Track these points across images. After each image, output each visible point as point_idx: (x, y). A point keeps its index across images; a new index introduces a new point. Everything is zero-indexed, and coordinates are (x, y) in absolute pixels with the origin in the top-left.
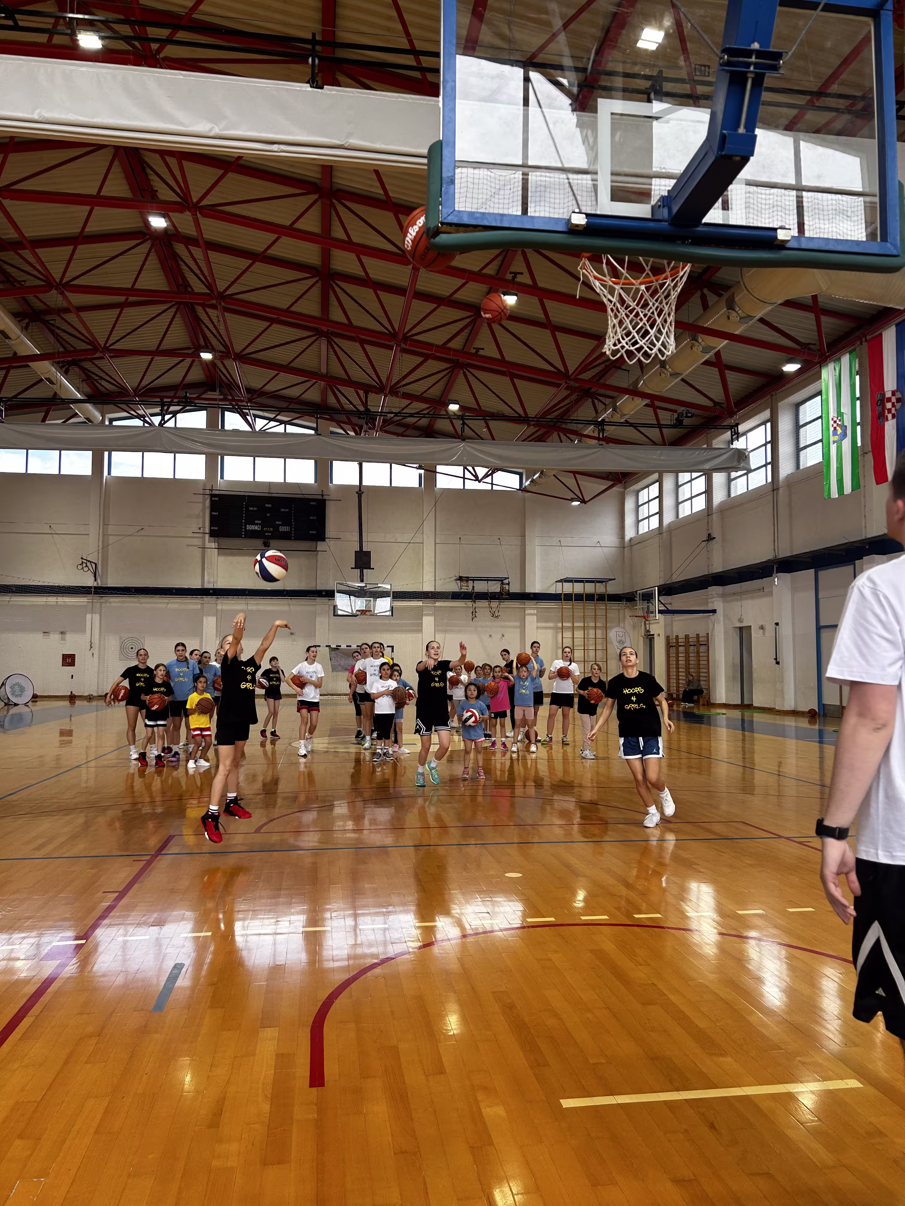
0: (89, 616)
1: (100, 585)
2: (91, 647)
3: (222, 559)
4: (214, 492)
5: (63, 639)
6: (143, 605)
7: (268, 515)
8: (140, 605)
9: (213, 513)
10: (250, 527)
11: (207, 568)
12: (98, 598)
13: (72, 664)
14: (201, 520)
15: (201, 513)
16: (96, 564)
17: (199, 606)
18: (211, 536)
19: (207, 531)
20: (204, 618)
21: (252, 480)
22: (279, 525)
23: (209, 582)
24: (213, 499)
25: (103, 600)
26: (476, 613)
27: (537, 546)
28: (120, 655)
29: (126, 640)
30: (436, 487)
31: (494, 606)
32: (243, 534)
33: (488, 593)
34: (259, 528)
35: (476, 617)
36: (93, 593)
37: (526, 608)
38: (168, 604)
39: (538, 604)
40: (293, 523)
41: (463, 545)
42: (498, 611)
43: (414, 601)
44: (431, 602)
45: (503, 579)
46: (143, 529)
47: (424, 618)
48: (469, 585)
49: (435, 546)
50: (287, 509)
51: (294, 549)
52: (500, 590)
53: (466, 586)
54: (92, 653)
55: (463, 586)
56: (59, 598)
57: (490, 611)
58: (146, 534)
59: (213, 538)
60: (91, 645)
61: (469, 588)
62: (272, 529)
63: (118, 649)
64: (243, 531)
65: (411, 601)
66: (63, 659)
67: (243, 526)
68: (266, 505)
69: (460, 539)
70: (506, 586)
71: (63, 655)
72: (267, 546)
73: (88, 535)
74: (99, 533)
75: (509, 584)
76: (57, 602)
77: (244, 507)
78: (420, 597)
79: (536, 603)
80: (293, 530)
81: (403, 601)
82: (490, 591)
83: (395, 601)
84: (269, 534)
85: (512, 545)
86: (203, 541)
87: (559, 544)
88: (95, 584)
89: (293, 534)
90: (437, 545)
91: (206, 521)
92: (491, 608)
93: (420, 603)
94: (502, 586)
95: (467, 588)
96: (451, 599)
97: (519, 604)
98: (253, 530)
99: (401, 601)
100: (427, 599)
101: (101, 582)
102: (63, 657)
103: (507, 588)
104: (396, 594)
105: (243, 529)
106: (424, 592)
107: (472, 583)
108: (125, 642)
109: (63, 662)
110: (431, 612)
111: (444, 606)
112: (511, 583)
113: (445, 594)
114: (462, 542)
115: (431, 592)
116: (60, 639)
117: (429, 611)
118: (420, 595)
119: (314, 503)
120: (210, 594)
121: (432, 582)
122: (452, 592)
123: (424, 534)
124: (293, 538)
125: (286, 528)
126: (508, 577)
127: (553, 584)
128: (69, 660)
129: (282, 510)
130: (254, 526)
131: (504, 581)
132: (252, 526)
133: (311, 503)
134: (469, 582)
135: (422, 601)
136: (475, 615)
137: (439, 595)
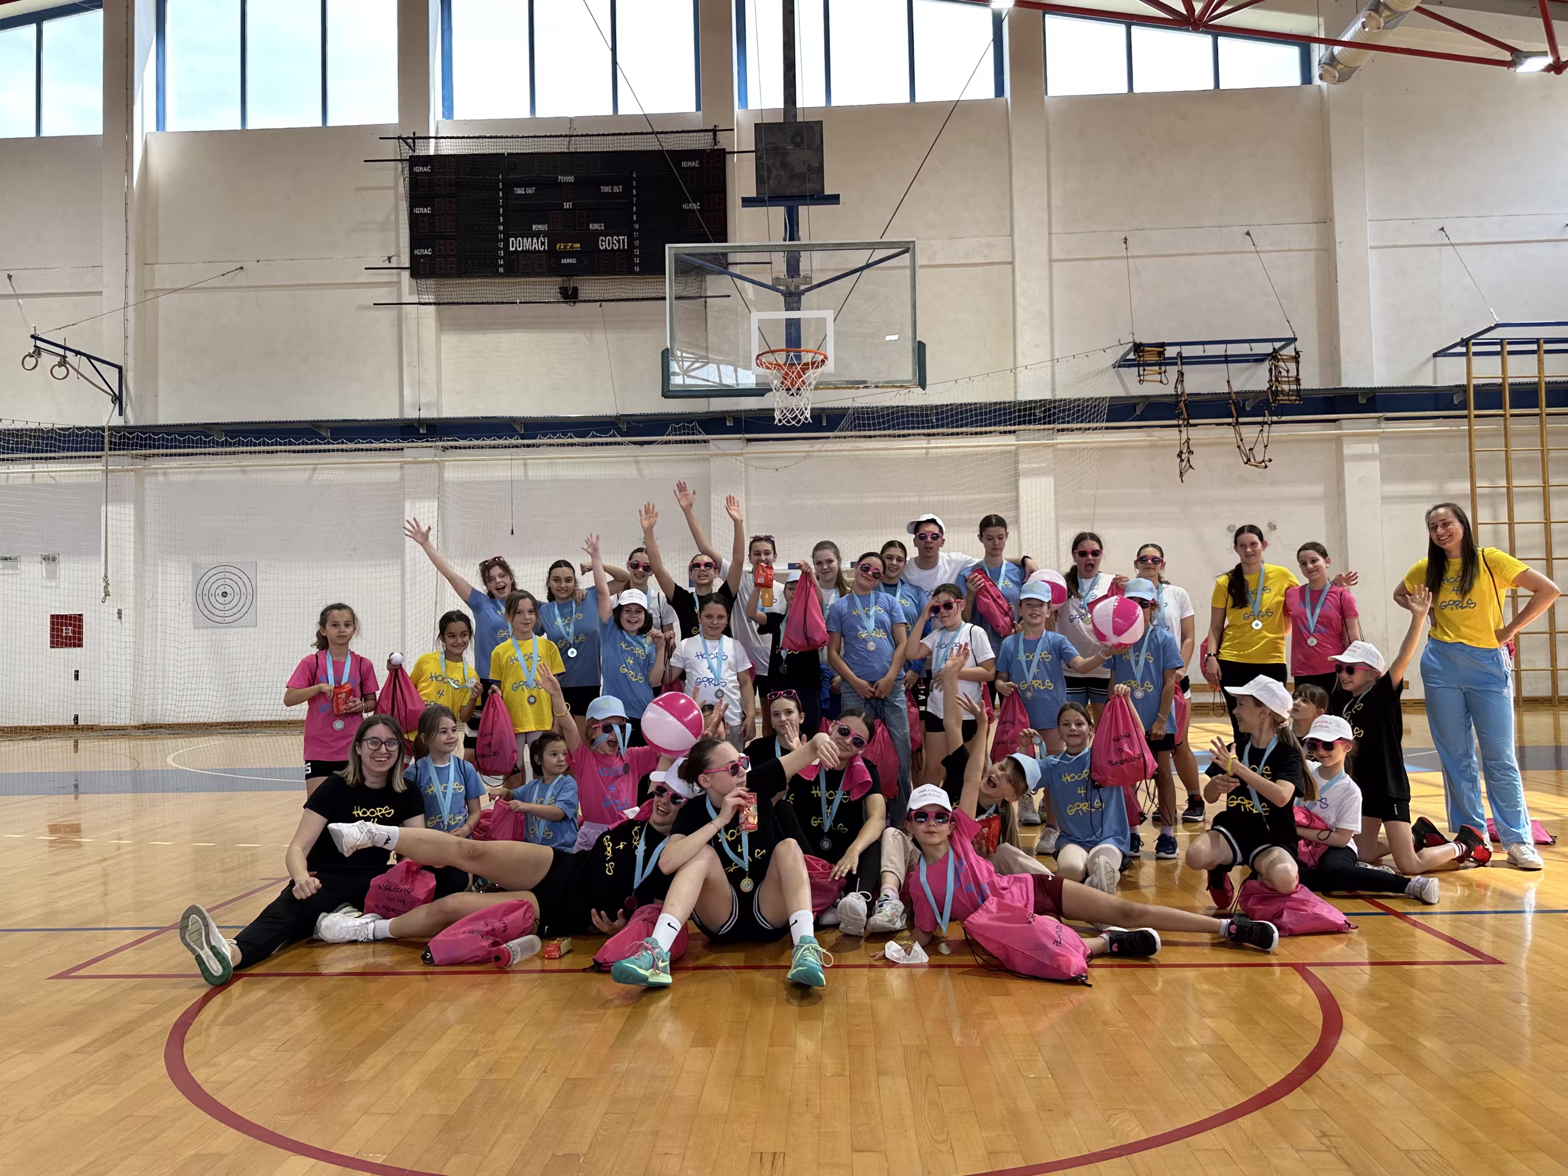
0: (103, 508)
1: (132, 423)
2: (107, 594)
3: (450, 340)
4: (420, 152)
5: (52, 575)
6: (254, 476)
7: (567, 205)
8: (239, 476)
9: (417, 211)
10: (519, 244)
11: (409, 364)
12: (127, 461)
13: (76, 641)
14: (393, 234)
15: (393, 218)
16: (120, 368)
17: (394, 475)
18: (413, 275)
19: (406, 262)
20: (408, 505)
21: (527, 115)
22: (600, 233)
23: (413, 405)
24: (417, 169)
25: (140, 464)
26: (1191, 457)
27: (1371, 248)
28: (194, 616)
29: (210, 574)
30: (1046, 94)
31: (1250, 433)
32: (501, 266)
33: (1229, 393)
34: (543, 243)
35: (1190, 466)
36: (107, 446)
37: (1344, 439)
38: (314, 470)
39: (1383, 425)
40: (637, 226)
41: (1137, 260)
42: (1266, 446)
43: (991, 432)
44: (1042, 433)
45: (1277, 345)
46: (241, 268)
47: (1024, 483)
48: (1165, 372)
49: (1051, 268)
50: (618, 185)
51: (641, 296)
52: (1271, 380)
53: (1158, 377)
54: (116, 611)
55: (1146, 378)
56: (37, 465)
57: (1239, 447)
58: (251, 284)
59: (423, 282)
60: (106, 587)
61: (1165, 381)
62: (579, 245)
63: (190, 599)
64: (501, 258)
65: (981, 433)
66: (52, 629)
67: (501, 240)
68: (562, 178)
69: (1125, 243)
70: (1288, 371)
71: (52, 616)
72: (570, 296)
73: (100, 293)
74: (126, 287)
75: (1298, 363)
76: (33, 477)
77: (501, 190)
78: (1010, 420)
79: (1375, 420)
80: (637, 243)
81: (957, 434)
82: (1236, 387)
83: (934, 435)
84: (574, 261)
85: (1290, 250)
86: (395, 289)
87: (1441, 238)
88: (118, 421)
89: (637, 256)
90: (1055, 264)
91: (401, 236)
92: (1242, 440)
93: (1010, 440)
94: (1276, 367)
95: (1161, 382)
96: (1107, 421)
97: (1319, 427)
98: (528, 251)
99: (952, 434)
100: (1032, 427)
101: (136, 417)
102: (52, 623)
103: (1290, 375)
104: (937, 414)
105: (500, 249)
106: (1020, 403)
107: (1176, 364)
108: (206, 578)
109: (52, 636)
110: (1044, 465)
111: (1084, 443)
112: (1301, 359)
113: (1087, 406)
114: (1133, 252)
115: (1042, 403)
116: (45, 575)
117: (1038, 462)
118: (1010, 413)
119: (693, 164)
120: (420, 437)
121: (1045, 373)
122: (1111, 398)
123: (1016, 236)
124: (637, 269)
125: (619, 241)
126: (1295, 340)
127: (1428, 361)
128: (68, 631)
129: (606, 189)
130: (530, 239)
131: (1282, 353)
132: (525, 239)
133: (684, 164)
134: (1166, 364)
135: (1014, 432)
136: (1189, 461)
137: (1069, 410)
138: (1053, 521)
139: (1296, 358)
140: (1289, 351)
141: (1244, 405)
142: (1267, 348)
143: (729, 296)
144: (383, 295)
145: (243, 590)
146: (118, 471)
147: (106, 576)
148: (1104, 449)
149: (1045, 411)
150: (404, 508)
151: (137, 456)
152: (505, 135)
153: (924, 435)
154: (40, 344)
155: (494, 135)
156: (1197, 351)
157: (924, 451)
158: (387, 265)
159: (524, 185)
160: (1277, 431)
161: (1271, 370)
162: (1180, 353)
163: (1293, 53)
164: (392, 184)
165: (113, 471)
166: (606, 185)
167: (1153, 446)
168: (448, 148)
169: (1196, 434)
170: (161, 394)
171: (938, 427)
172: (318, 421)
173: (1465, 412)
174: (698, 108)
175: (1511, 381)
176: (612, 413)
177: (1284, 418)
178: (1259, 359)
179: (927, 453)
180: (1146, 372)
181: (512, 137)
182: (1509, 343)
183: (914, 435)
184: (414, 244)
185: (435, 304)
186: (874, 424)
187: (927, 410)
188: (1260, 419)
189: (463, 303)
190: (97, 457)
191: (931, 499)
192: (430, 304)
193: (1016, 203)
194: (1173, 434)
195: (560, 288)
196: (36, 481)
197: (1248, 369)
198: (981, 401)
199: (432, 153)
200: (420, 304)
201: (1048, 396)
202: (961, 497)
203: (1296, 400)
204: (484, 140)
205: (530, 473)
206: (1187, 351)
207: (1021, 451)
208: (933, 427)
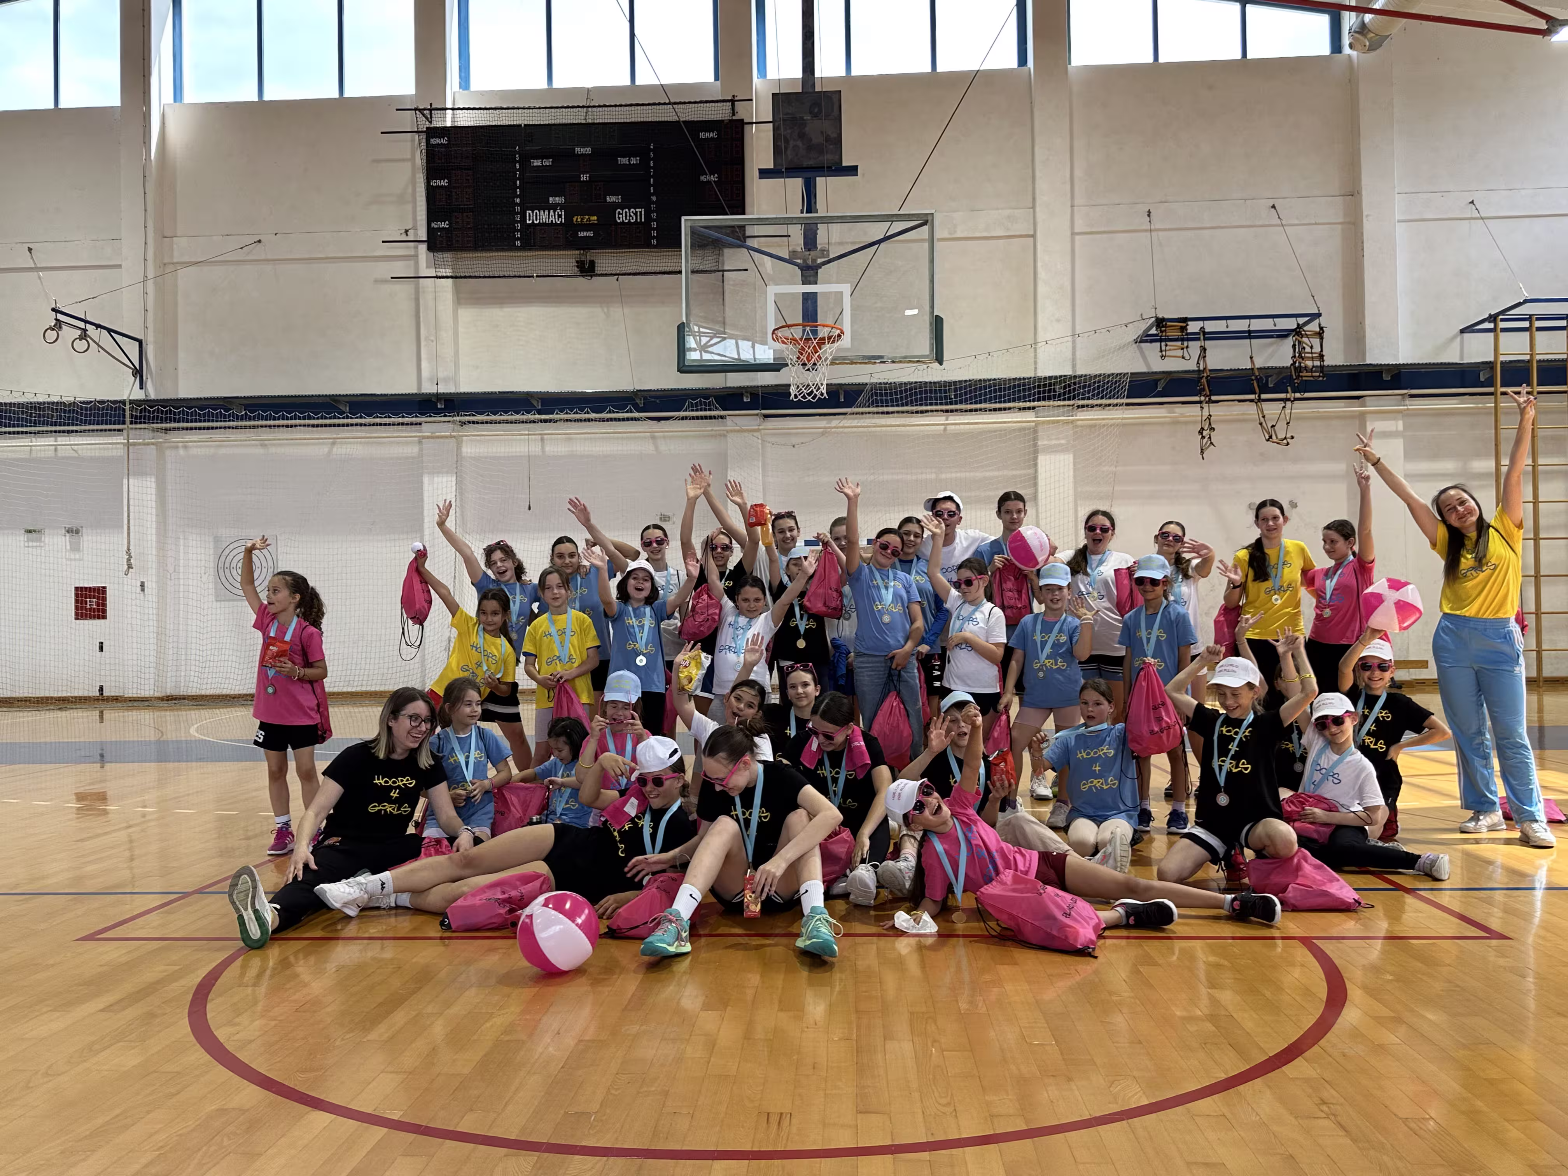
0: (125, 481)
1: (153, 396)
2: (130, 567)
3: (467, 314)
4: (438, 123)
5: (75, 548)
6: (273, 450)
7: (584, 177)
8: (260, 451)
9: (434, 183)
10: (536, 217)
11: (427, 339)
12: (148, 434)
13: (100, 613)
14: (409, 207)
15: (410, 190)
16: (140, 342)
17: (413, 450)
18: (430, 249)
19: (423, 235)
20: (426, 479)
21: (544, 85)
22: (615, 206)
23: (430, 380)
24: (434, 141)
25: (161, 438)
26: (1213, 434)
27: (1399, 221)
28: (216, 589)
29: (232, 547)
30: (1070, 63)
31: (1272, 410)
32: (518, 239)
33: (1252, 369)
34: (560, 216)
35: (1212, 443)
36: (128, 419)
37: (1368, 416)
38: (334, 444)
39: (1407, 402)
40: (654, 198)
41: (1160, 233)
42: (1288, 423)
43: (1010, 409)
44: (1061, 409)
45: (1301, 320)
46: (259, 241)
47: (1042, 460)
48: (1187, 347)
49: (1073, 242)
50: (635, 156)
51: (658, 269)
52: (1294, 356)
53: (1180, 353)
54: (139, 584)
55: (1168, 353)
56: (59, 439)
57: (1261, 424)
58: (269, 257)
59: (440, 255)
60: (129, 560)
61: (1187, 356)
62: (595, 218)
63: (212, 571)
64: (518, 231)
65: (1000, 409)
66: (77, 601)
67: (517, 213)
68: (579, 150)
69: (1149, 216)
70: (1312, 347)
71: (77, 589)
72: (587, 269)
73: (120, 266)
74: (145, 260)
75: (1322, 338)
76: (56, 450)
77: (518, 162)
78: (1029, 396)
79: (1400, 397)
80: (654, 216)
81: (976, 410)
82: (1259, 363)
83: (952, 411)
84: (591, 234)
85: (1316, 224)
86: (412, 263)
87: (1471, 212)
88: (138, 395)
89: (654, 229)
90: (1077, 237)
91: (418, 209)
92: (1264, 417)
93: (1030, 416)
94: (1300, 342)
95: (1183, 357)
96: (1127, 398)
97: (1343, 404)
98: (544, 224)
99: (971, 410)
100: (1051, 403)
101: (156, 390)
102: (77, 595)
103: (1313, 351)
104: (955, 390)
105: (518, 222)
106: (1040, 379)
107: (1198, 339)
108: (227, 551)
109: (77, 608)
110: (1063, 442)
111: (1103, 419)
112: (1325, 335)
113: (1108, 382)
114: (1157, 225)
115: (1062, 379)
116: (68, 547)
117: (1058, 439)
118: (1030, 389)
119: (711, 135)
120: (438, 412)
121: (1066, 348)
122: (1132, 374)
123: (1038, 209)
124: (654, 242)
125: (636, 214)
126: (1319, 315)
127: (1454, 338)
128: (92, 603)
129: (623, 161)
130: (547, 212)
131: (1305, 328)
132: (542, 212)
133: (702, 135)
134: (1188, 340)
135: (1034, 408)
136: (1210, 438)
137: (1090, 386)
138: (1071, 498)
139: (1320, 334)
140: (1313, 327)
141: (1267, 381)
142: (1291, 324)
143: (746, 270)
144: (401, 268)
145: (264, 564)
146: (140, 444)
147: (129, 549)
148: (1124, 425)
149: (1065, 387)
150: (422, 482)
151: (158, 430)
152: (522, 106)
153: (942, 411)
154: (60, 317)
155: (511, 106)
156: (1220, 326)
157: (942, 427)
158: (404, 238)
159: (542, 157)
160: (1300, 408)
161: (1294, 346)
162: (1203, 328)
163: (1323, 21)
164: (409, 156)
165: (134, 444)
166: (624, 157)
167: (1175, 422)
168: (465, 120)
169: (1217, 411)
170: (181, 367)
171: (956, 403)
172: (336, 395)
173: (1491, 390)
174: (717, 78)
175: (1538, 357)
176: (630, 388)
177: (1307, 395)
178: (1283, 335)
179: (945, 429)
180: (1168, 348)
181: (529, 108)
182: (1538, 319)
183: (932, 411)
184: (432, 216)
185: (452, 277)
186: (892, 400)
187: (945, 386)
188: (1283, 396)
189: (480, 277)
190: (119, 430)
191: (949, 476)
192: (447, 277)
193: (1038, 174)
194: (1195, 410)
195: (577, 262)
196: (60, 454)
197: (1271, 344)
198: (1000, 377)
199: (449, 124)
200: (437, 277)
201: (1068, 371)
202: (979, 475)
203: (1319, 376)
204: (501, 111)
205: (547, 449)
206: (1210, 326)
207: (1040, 428)
208: (951, 403)
